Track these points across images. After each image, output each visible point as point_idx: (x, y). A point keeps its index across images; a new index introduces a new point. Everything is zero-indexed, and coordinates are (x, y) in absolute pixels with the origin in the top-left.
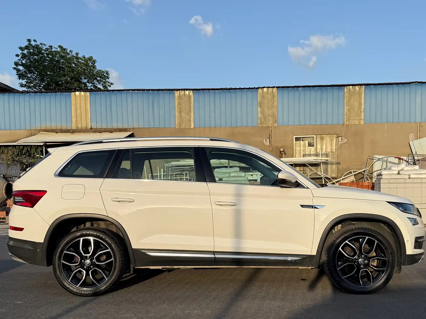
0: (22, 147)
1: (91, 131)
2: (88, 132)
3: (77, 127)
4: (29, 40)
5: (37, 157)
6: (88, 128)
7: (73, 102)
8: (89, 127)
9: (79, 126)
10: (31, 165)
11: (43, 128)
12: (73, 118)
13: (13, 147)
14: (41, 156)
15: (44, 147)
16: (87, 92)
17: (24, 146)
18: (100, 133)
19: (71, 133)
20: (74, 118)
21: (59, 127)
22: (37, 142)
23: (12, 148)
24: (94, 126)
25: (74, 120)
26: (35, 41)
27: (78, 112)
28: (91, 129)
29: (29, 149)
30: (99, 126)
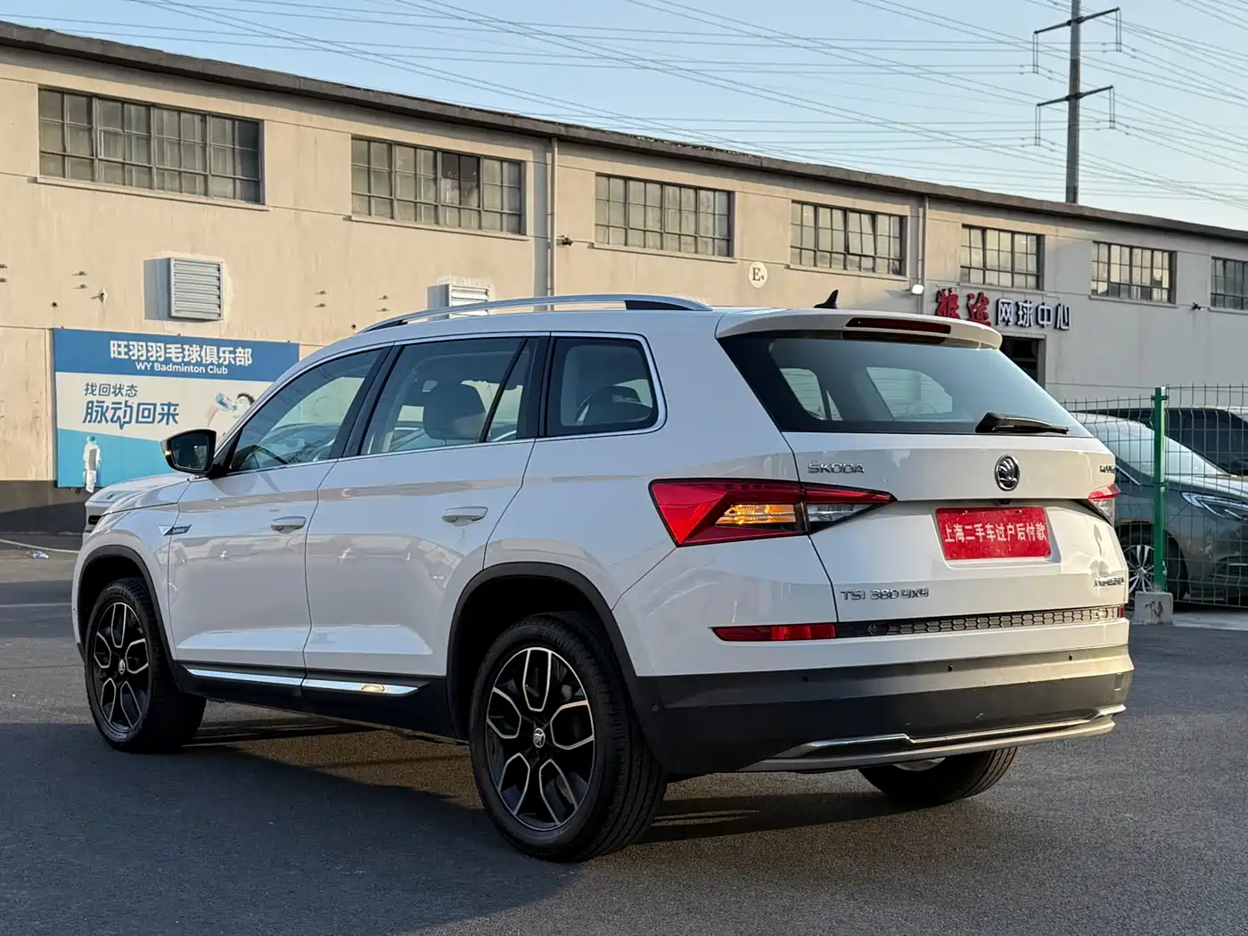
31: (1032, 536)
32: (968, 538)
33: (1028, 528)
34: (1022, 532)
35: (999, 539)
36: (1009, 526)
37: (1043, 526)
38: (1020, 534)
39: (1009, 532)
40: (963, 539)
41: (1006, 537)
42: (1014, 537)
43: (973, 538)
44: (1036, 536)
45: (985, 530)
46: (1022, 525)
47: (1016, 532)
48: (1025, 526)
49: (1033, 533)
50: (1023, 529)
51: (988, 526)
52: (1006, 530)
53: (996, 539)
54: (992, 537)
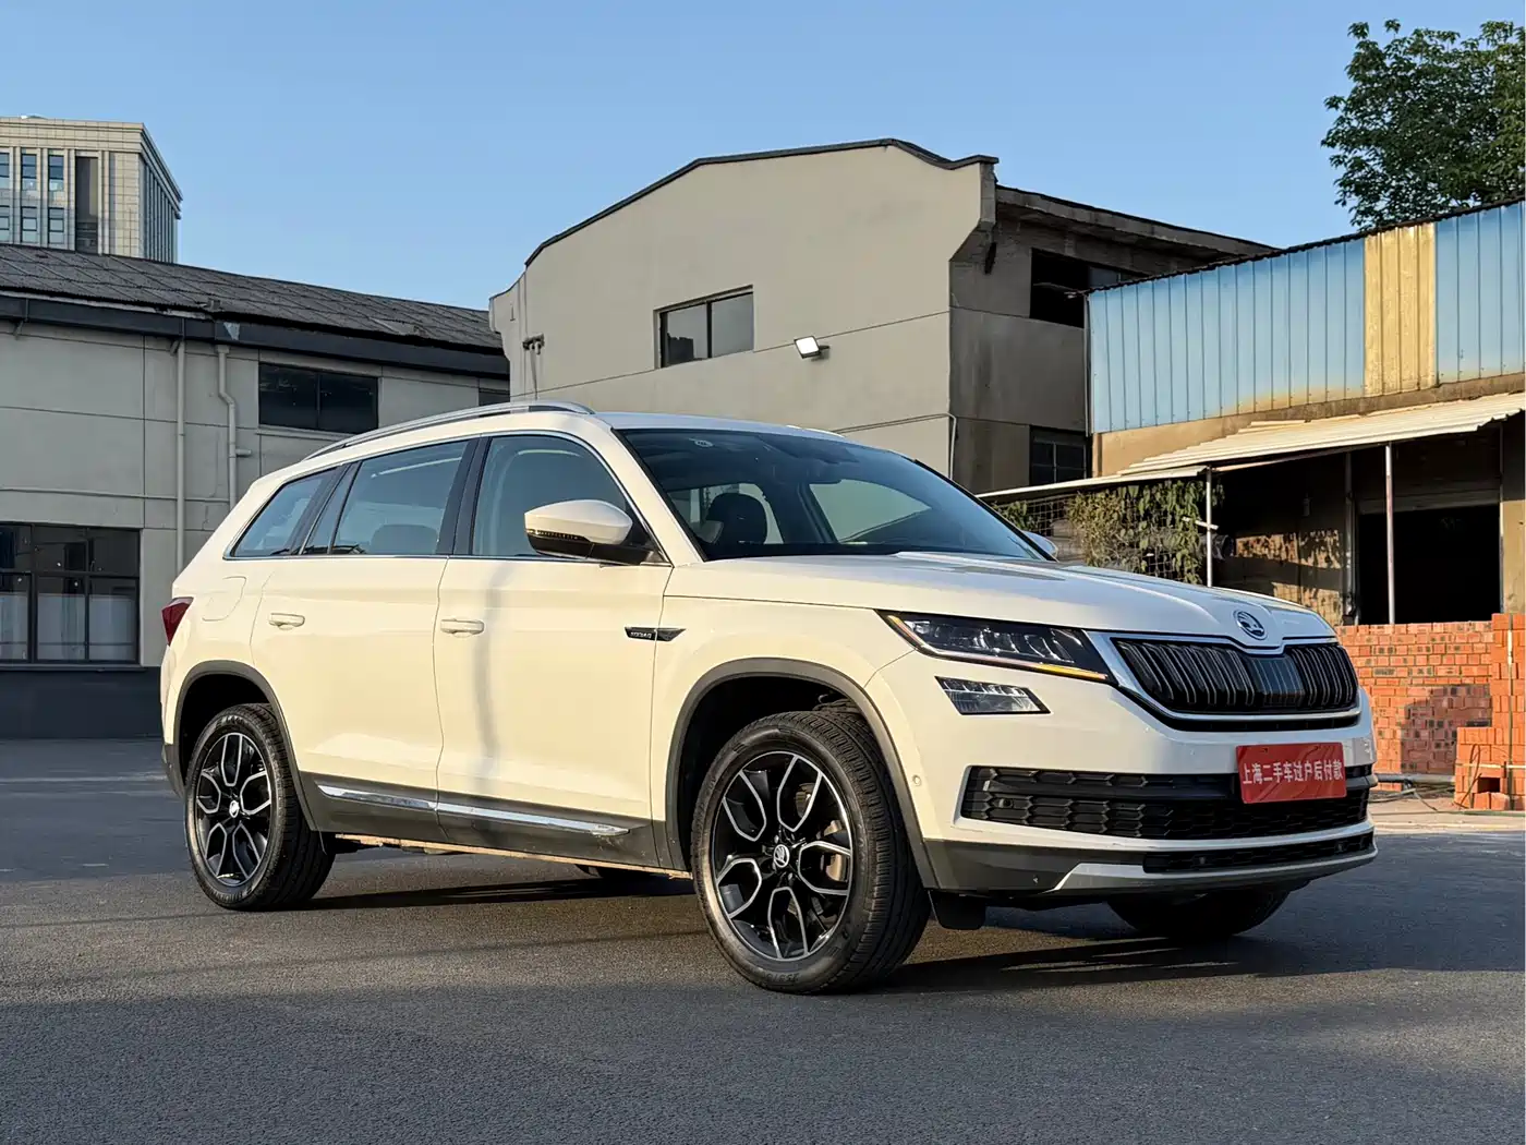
0: (1137, 488)
1: (1435, 397)
2: (1426, 400)
3: (1384, 384)
4: (1360, 30)
5: (1184, 526)
6: (1426, 385)
7: (1372, 278)
8: (1430, 381)
9: (1392, 381)
10: (1165, 558)
11: (1264, 404)
12: (1371, 347)
13: (1111, 493)
14: (1197, 522)
15: (1208, 484)
16: (1425, 224)
17: (1142, 484)
18: (1470, 399)
19: (1360, 414)
20: (1374, 347)
21: (1317, 395)
22: (1181, 464)
23: (1107, 496)
24: (1449, 375)
25: (1372, 355)
26: (1392, 25)
27: (1391, 318)
28: (1438, 385)
29: (1158, 496)
30: (1469, 370)
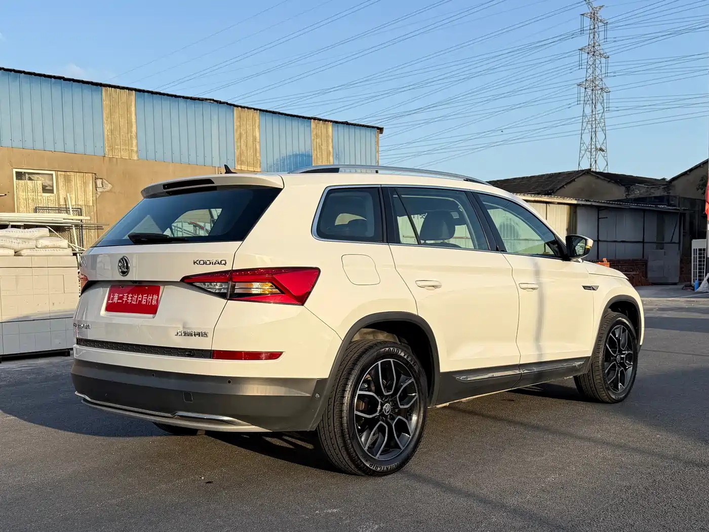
31: (149, 302)
32: (119, 301)
33: (149, 297)
34: (144, 299)
35: (133, 302)
36: (140, 296)
37: (157, 297)
38: (144, 300)
39: (139, 299)
40: (116, 301)
41: (136, 302)
42: (140, 302)
43: (121, 301)
44: (152, 302)
45: (128, 297)
46: (146, 295)
47: (142, 299)
48: (147, 297)
49: (150, 301)
50: (146, 298)
51: (130, 295)
52: (137, 298)
53: (131, 303)
54: (129, 301)
